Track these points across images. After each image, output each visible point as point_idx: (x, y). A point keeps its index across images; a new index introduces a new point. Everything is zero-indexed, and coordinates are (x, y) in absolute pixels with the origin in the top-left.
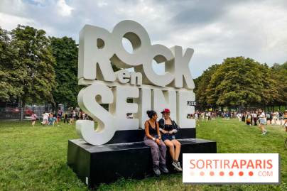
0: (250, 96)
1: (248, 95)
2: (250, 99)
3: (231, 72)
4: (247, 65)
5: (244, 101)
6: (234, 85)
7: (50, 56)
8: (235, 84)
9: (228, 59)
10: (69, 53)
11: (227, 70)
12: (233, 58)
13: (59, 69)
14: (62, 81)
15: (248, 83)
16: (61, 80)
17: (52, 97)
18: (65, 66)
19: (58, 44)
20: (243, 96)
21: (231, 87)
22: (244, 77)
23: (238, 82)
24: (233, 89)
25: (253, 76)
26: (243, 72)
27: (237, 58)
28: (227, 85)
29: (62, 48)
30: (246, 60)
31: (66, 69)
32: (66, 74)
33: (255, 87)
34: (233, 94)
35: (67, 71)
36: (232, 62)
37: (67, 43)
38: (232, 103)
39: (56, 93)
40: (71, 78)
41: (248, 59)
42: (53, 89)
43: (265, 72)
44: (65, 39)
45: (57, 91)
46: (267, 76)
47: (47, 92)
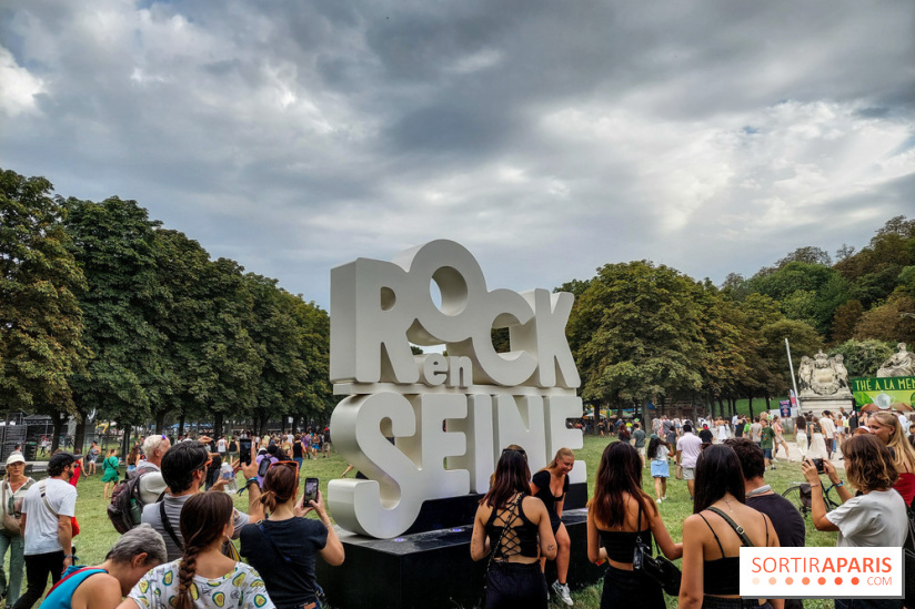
0: (672, 374)
1: (666, 370)
2: (674, 381)
3: (619, 306)
4: (660, 285)
5: (657, 389)
6: (628, 344)
7: (68, 263)
8: (631, 339)
9: (609, 267)
10: (129, 252)
11: (607, 300)
12: (623, 266)
13: (94, 301)
14: (101, 341)
15: (666, 336)
16: (100, 336)
17: (69, 395)
18: (112, 293)
19: (92, 223)
20: (654, 374)
21: (619, 347)
22: (653, 318)
23: (639, 334)
24: (626, 354)
25: (677, 317)
26: (650, 305)
27: (634, 265)
28: (609, 341)
29: (104, 234)
30: (657, 271)
31: (115, 301)
32: (117, 318)
33: (685, 346)
34: (627, 368)
35: (118, 309)
36: (621, 278)
37: (119, 218)
38: (626, 396)
39: (83, 380)
40: (132, 332)
41: (663, 267)
42: (75, 368)
43: (709, 306)
44: (113, 205)
45: (88, 375)
46: (713, 316)
47: (57, 378)
